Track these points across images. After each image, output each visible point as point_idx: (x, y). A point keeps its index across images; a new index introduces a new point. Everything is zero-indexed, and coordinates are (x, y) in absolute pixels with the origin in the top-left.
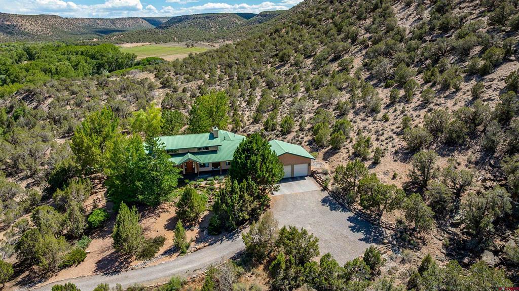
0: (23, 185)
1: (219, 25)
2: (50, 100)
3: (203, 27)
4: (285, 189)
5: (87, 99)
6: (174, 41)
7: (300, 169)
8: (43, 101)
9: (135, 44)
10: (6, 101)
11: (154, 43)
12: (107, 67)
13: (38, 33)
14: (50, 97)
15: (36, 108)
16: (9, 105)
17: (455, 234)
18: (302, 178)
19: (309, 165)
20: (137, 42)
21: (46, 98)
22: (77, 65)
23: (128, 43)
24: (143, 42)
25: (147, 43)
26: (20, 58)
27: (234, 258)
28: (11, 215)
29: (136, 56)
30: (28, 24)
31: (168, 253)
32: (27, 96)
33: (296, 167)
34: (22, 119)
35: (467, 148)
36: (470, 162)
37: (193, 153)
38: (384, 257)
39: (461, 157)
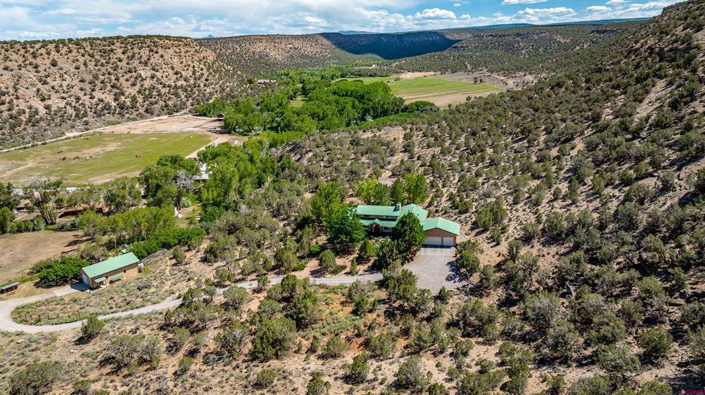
0: (281, 224)
1: (533, 46)
2: (310, 154)
3: (511, 48)
4: (429, 252)
5: (338, 156)
6: (466, 70)
7: (447, 240)
8: (305, 154)
9: (417, 74)
10: (279, 150)
11: (439, 73)
12: (372, 112)
13: (317, 56)
14: (310, 151)
15: (298, 160)
16: (280, 154)
17: (511, 295)
18: (449, 247)
19: (455, 239)
20: (420, 71)
21: (307, 152)
22: (343, 110)
23: (409, 71)
24: (427, 70)
25: (432, 73)
26: (295, 93)
27: (376, 282)
28: (273, 241)
29: (404, 101)
30: (308, 46)
31: (347, 274)
32: (294, 148)
33: (444, 238)
34: (287, 170)
35: (563, 244)
36: (557, 254)
37: (381, 219)
38: (456, 297)
39: (554, 249)
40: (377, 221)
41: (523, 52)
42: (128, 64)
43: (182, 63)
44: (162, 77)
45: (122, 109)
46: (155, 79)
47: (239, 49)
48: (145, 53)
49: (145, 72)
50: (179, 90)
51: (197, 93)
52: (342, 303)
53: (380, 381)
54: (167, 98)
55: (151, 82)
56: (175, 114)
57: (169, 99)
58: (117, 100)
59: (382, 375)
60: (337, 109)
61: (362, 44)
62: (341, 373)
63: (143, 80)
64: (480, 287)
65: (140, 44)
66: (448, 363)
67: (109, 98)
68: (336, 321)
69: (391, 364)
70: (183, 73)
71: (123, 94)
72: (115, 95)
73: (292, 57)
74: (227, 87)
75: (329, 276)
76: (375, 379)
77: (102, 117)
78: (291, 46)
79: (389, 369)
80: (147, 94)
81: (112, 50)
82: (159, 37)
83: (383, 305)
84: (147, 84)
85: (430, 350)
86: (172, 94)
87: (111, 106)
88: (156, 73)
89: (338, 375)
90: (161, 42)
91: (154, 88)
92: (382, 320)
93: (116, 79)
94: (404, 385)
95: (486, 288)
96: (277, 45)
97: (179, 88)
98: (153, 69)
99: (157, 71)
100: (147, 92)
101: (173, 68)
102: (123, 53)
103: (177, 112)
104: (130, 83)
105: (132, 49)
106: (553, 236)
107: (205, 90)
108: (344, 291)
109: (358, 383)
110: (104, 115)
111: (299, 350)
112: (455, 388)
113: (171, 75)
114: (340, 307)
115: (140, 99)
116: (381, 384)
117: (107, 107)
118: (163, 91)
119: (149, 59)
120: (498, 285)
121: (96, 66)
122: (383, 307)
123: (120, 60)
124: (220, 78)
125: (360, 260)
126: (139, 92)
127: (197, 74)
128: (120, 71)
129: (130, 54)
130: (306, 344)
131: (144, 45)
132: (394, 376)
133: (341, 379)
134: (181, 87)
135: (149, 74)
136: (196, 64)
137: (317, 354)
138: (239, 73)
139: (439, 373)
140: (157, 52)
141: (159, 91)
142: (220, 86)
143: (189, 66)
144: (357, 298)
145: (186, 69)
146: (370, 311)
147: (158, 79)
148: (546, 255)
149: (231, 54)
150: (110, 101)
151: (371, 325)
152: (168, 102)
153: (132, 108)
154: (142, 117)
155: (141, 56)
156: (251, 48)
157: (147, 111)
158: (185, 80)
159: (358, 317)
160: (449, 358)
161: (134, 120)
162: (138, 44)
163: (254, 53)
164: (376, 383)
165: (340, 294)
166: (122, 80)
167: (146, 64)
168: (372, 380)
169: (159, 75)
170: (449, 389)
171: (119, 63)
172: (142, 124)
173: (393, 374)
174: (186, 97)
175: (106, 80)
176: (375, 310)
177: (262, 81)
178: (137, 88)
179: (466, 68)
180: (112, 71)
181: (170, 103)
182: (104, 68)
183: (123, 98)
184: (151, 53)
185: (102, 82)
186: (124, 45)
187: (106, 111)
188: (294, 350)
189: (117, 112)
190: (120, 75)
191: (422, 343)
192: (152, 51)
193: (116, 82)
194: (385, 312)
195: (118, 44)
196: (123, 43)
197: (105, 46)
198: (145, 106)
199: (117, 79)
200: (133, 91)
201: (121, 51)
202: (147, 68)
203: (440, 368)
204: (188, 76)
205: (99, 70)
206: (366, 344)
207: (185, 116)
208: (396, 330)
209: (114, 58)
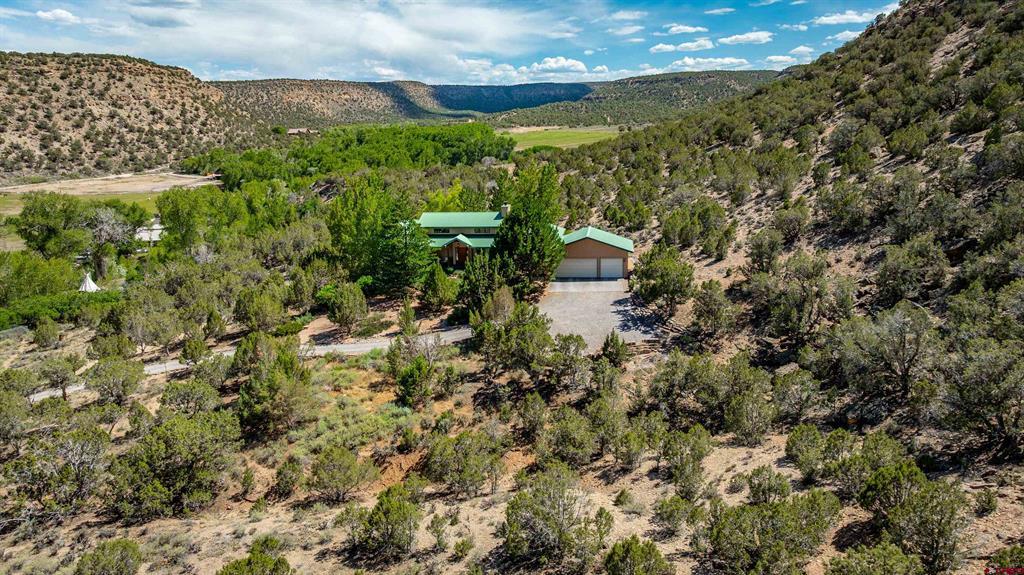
1: (698, 94)
4: (572, 287)
6: (605, 122)
7: (610, 265)
9: (534, 129)
11: (567, 127)
17: (769, 345)
19: (625, 261)
20: (538, 125)
23: (522, 126)
24: (549, 125)
25: (556, 127)
27: (457, 343)
29: (515, 143)
31: (393, 334)
33: (602, 260)
35: (866, 240)
36: (858, 259)
37: (468, 236)
38: (642, 357)
39: (848, 252)
40: (461, 237)
41: (685, 102)
42: (69, 94)
43: (163, 97)
44: (129, 117)
45: (54, 161)
46: (116, 120)
47: (265, 97)
48: (100, 80)
49: (99, 109)
50: (157, 137)
51: (186, 141)
52: (373, 386)
53: (451, 551)
54: (135, 148)
55: (109, 123)
56: (147, 171)
57: (139, 148)
58: (46, 147)
59: (460, 535)
60: (408, 154)
61: (455, 98)
62: (340, 537)
63: (94, 119)
64: (696, 334)
65: (93, 66)
66: (646, 493)
67: (32, 145)
68: (350, 421)
69: (487, 506)
70: (165, 112)
71: (57, 139)
72: (43, 139)
73: (348, 112)
74: (238, 135)
75: (352, 340)
76: (438, 548)
77: (15, 173)
78: (347, 96)
79: (481, 519)
80: (100, 142)
81: (42, 73)
82: (127, 59)
83: (470, 384)
84: (102, 125)
85: (594, 470)
86: (144, 143)
87: (32, 157)
88: (119, 111)
89: (330, 546)
90: (129, 65)
91: (113, 132)
92: (467, 412)
93: (45, 117)
94: (524, 558)
95: (710, 335)
96: (325, 94)
97: (156, 134)
98: (114, 104)
99: (121, 107)
100: (100, 138)
101: (147, 105)
102: (63, 78)
103: (150, 168)
104: (71, 122)
105: (78, 72)
106: (843, 229)
107: (201, 139)
108: (379, 362)
109: (387, 562)
110: (19, 169)
111: (246, 492)
112: (685, 555)
113: (144, 114)
114: (365, 393)
115: (88, 148)
116: (456, 559)
117: (26, 158)
118: (129, 137)
119: (107, 89)
120: (737, 326)
121: (9, 93)
122: (471, 389)
123: (56, 88)
124: (228, 123)
125: (423, 311)
126: (87, 137)
127: (188, 115)
128: (54, 104)
129: (74, 81)
130: (264, 476)
131: (100, 68)
132: (495, 535)
133: (339, 554)
134: (160, 132)
135: (106, 111)
136: (188, 102)
137: (292, 500)
138: (261, 121)
139: (628, 520)
140: (121, 80)
141: (123, 137)
142: (226, 135)
143: (175, 102)
144: (404, 368)
145: (169, 106)
146: (439, 397)
147: (121, 119)
148: (833, 263)
149: (253, 104)
150: (31, 148)
151: (438, 422)
152: (135, 154)
153: (72, 160)
154: (88, 174)
155: (94, 84)
156: (285, 97)
157: (98, 165)
158: (168, 124)
159: (407, 410)
160: (647, 482)
161: (72, 177)
162: (89, 65)
163: (289, 104)
164: (441, 557)
165: (371, 370)
166: (58, 118)
167: (101, 96)
168: (427, 553)
169: (123, 113)
170: (670, 557)
171: (53, 92)
172: (86, 183)
173: (493, 529)
174: (167, 147)
175: (28, 117)
176: (451, 394)
177: (295, 131)
178: (83, 131)
179: (605, 119)
180: (39, 104)
181: (140, 155)
182: (25, 98)
183: (56, 145)
184: (111, 81)
185: (20, 119)
186: (63, 66)
187: (24, 164)
188: (232, 492)
189: (44, 166)
190: (54, 111)
191: (572, 450)
192: (114, 77)
193: (46, 120)
194: (475, 397)
195: (54, 64)
196: (62, 63)
197: (29, 64)
198: (96, 158)
199: (48, 116)
200: (77, 135)
201: (59, 74)
202: (102, 102)
203: (626, 508)
204: (174, 117)
205: (15, 100)
206: (424, 468)
207: (164, 174)
208: (501, 431)
209: (44, 84)
